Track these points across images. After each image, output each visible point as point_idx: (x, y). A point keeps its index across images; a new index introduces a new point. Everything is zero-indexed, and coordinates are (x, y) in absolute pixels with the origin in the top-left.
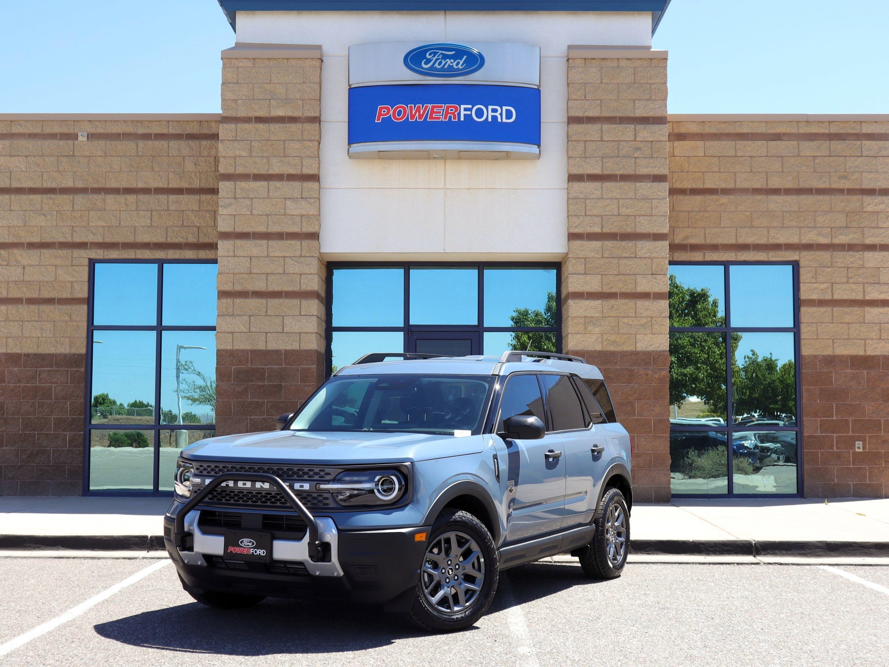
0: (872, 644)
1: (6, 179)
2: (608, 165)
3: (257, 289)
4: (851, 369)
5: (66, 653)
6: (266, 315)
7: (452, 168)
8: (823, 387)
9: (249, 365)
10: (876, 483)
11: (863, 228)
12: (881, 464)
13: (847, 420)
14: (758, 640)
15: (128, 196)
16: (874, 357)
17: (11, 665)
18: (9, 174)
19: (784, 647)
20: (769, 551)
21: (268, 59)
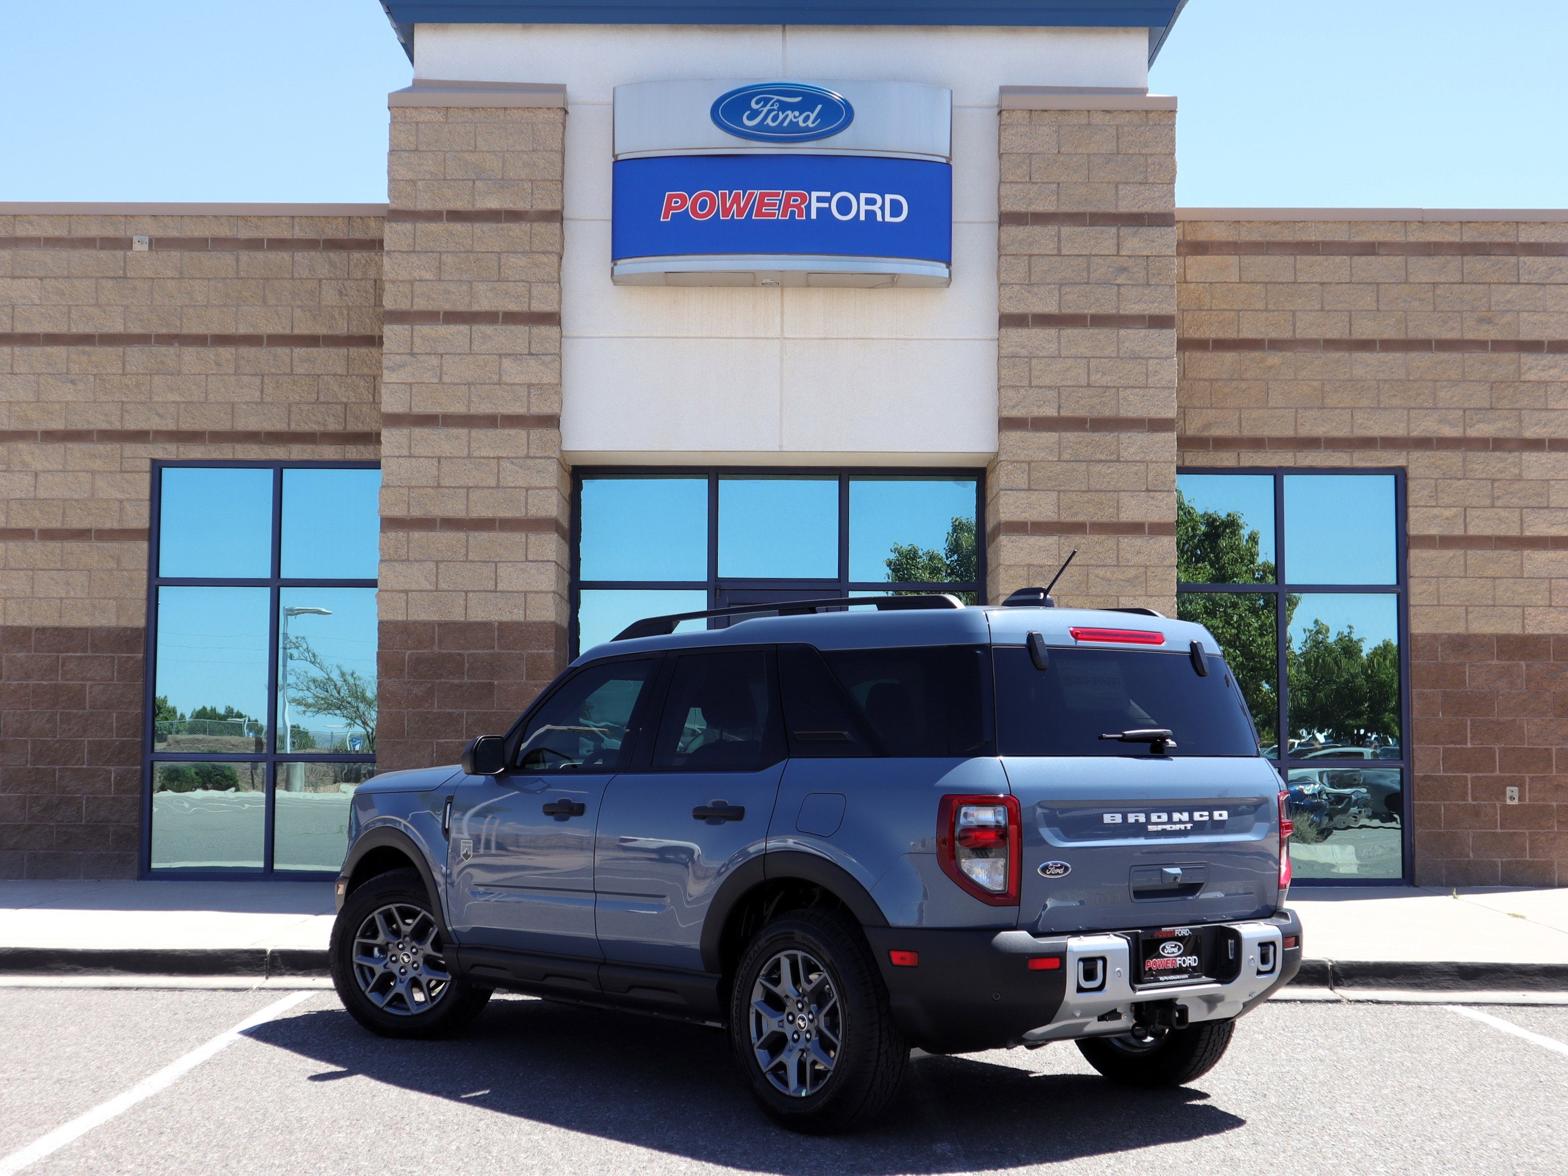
0: (1545, 1141)
1: (5, 318)
2: (1070, 297)
3: (450, 514)
4: (1498, 659)
5: (153, 1153)
6: (466, 561)
7: (793, 301)
8: (1448, 690)
9: (436, 649)
10: (1543, 859)
11: (1520, 409)
12: (1552, 827)
13: (1491, 748)
14: (1346, 1133)
15: (221, 350)
16: (1539, 637)
17: (61, 1172)
18: (8, 310)
19: (1391, 1144)
20: (1357, 980)
21: (472, 109)
